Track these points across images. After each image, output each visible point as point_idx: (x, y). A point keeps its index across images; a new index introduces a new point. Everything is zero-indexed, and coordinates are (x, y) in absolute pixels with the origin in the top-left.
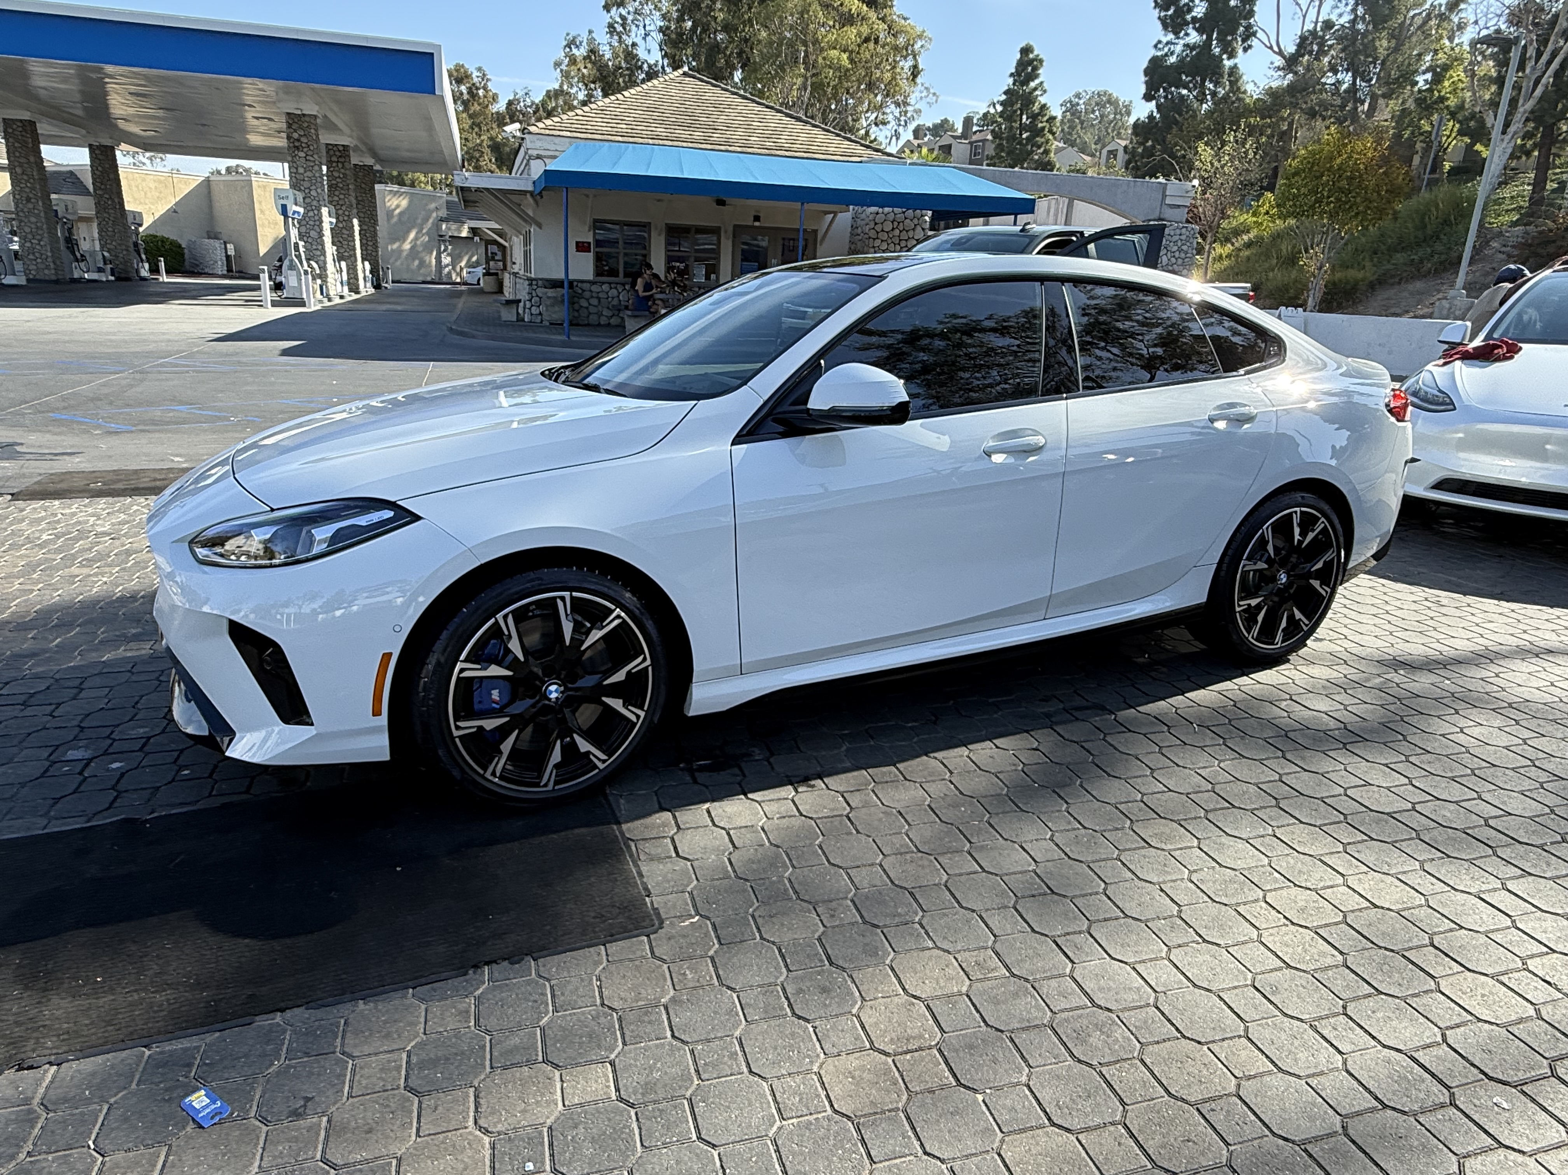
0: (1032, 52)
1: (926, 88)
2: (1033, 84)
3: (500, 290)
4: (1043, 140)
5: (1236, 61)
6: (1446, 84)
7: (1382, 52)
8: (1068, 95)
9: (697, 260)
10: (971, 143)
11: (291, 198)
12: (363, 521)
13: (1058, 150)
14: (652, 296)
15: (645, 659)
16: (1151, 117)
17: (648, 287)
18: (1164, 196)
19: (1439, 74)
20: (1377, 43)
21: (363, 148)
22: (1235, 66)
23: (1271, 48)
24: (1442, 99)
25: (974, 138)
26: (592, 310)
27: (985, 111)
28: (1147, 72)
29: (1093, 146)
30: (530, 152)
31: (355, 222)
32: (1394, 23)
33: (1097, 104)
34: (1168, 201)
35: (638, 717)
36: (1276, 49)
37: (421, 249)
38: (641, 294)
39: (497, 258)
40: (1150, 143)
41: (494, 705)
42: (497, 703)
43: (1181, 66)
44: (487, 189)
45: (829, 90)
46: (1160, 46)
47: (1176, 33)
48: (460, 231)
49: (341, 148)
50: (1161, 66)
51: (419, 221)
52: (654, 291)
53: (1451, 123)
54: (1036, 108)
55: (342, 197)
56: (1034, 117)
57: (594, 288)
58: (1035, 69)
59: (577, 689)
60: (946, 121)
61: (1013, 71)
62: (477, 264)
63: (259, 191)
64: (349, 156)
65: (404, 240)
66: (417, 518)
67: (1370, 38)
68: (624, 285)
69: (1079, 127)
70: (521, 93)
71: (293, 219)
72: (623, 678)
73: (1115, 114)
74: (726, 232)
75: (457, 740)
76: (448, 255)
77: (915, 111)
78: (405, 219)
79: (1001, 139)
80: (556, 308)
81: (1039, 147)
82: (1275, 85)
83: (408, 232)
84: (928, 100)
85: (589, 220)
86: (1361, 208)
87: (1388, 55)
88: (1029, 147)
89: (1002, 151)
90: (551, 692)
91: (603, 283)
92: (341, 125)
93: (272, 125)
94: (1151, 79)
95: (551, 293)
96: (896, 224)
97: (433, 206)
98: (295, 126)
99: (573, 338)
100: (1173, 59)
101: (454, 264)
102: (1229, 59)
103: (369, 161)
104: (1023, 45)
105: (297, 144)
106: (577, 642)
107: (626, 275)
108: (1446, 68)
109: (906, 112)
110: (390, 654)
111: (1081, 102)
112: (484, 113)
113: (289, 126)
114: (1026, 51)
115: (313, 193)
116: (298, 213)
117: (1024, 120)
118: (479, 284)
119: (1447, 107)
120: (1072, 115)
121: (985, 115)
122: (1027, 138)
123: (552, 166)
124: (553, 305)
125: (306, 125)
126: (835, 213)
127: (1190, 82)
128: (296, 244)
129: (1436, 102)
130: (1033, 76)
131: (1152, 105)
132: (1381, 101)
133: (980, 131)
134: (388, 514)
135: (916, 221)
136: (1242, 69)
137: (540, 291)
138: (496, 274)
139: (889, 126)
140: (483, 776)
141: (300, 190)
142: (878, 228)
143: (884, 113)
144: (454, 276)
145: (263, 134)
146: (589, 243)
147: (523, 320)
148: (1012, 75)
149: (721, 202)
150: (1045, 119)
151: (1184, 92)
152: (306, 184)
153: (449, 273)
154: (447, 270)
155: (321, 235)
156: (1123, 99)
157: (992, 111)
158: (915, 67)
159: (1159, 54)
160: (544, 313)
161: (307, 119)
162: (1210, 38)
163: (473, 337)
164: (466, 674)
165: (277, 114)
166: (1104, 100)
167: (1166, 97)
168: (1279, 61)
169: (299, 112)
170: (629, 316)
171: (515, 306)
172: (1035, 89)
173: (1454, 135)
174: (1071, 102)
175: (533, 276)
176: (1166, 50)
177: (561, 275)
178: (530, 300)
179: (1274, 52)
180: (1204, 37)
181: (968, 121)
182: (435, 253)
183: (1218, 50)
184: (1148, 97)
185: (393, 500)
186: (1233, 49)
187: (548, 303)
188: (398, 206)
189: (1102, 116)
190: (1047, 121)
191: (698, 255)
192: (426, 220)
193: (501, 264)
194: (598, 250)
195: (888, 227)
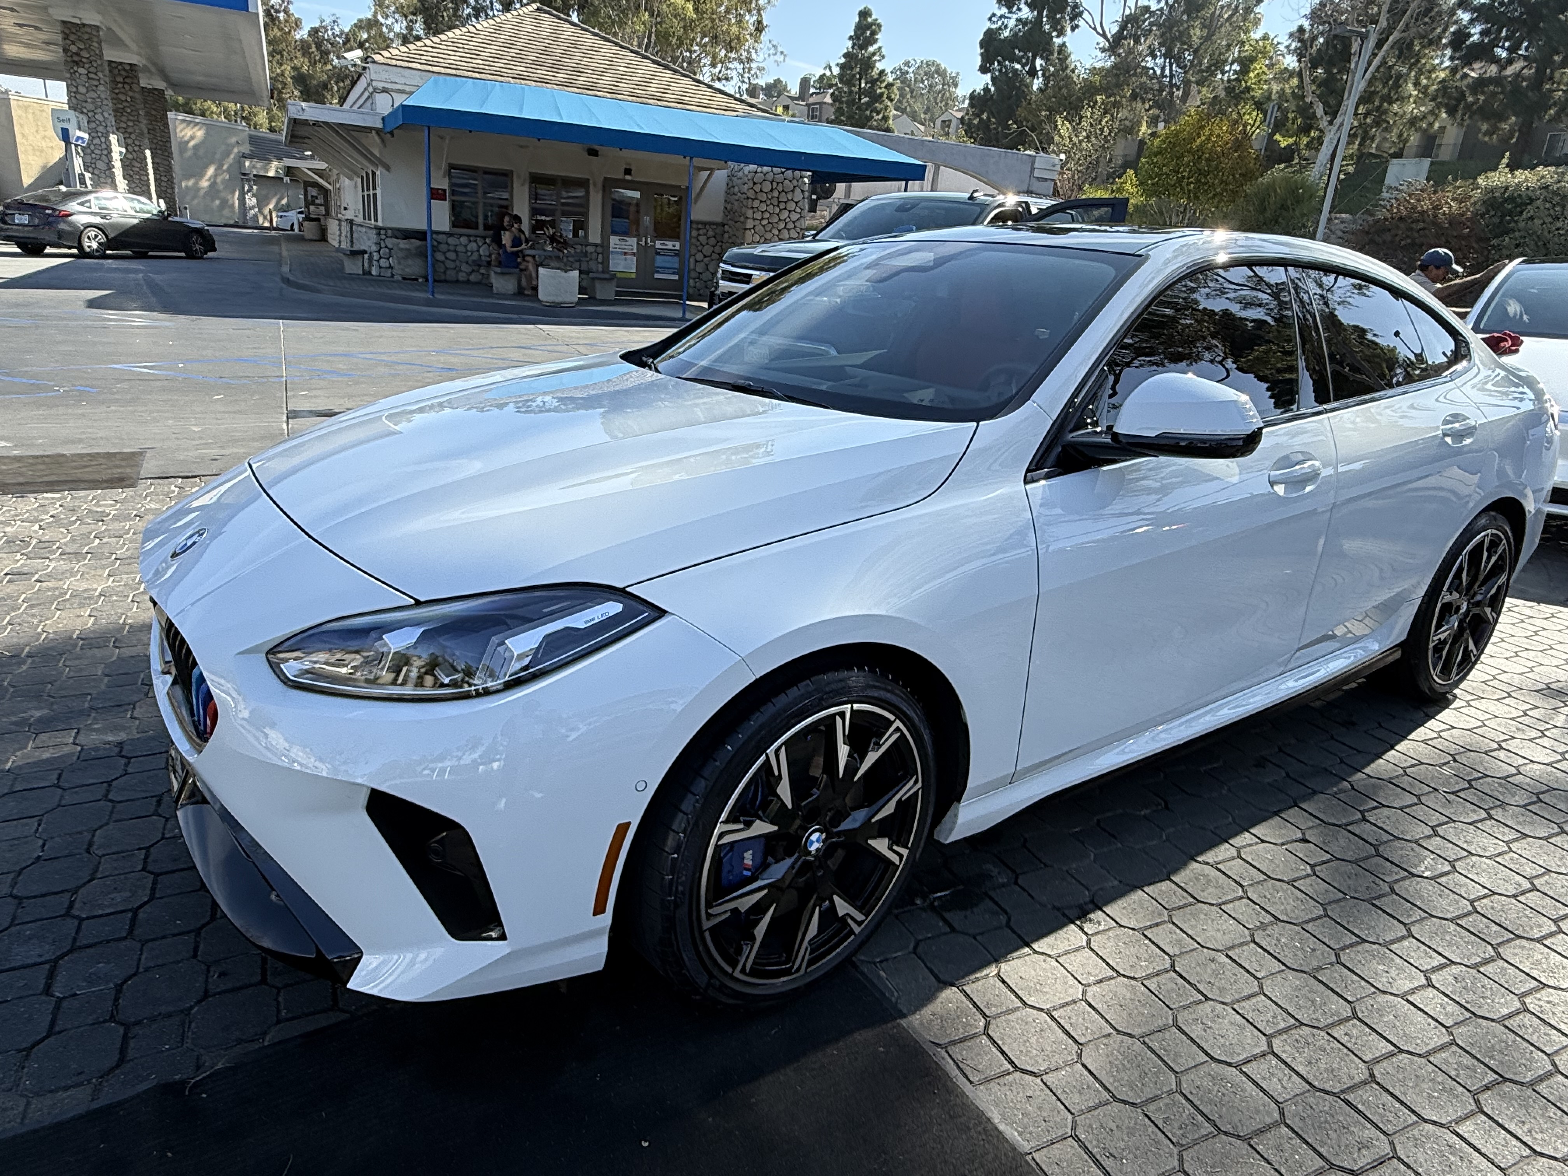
0: (870, 16)
1: (774, 46)
2: (871, 49)
3: (323, 237)
4: (882, 106)
5: (1065, 39)
6: (1252, 75)
7: (1196, 41)
8: (898, 63)
9: (564, 214)
10: (808, 105)
11: (74, 121)
12: (580, 620)
13: (896, 117)
14: (521, 251)
15: (916, 782)
16: (986, 89)
17: (516, 242)
18: (1033, 169)
19: (1246, 64)
20: (1192, 32)
21: (153, 69)
22: (1064, 44)
23: (1095, 29)
24: (1248, 89)
25: (812, 100)
26: (450, 264)
27: (822, 72)
28: (982, 44)
29: (923, 116)
30: (374, 84)
31: (148, 153)
32: (1206, 13)
33: (926, 74)
34: (1037, 173)
35: (901, 856)
36: (1099, 30)
37: (221, 187)
38: (509, 249)
39: (317, 202)
40: (984, 116)
41: (746, 873)
42: (749, 870)
43: (1014, 41)
44: (327, 124)
45: (674, 40)
46: (994, 19)
47: (1010, 8)
48: (267, 171)
49: (128, 67)
50: (995, 39)
51: (218, 156)
52: (523, 246)
53: (1255, 113)
54: (875, 73)
55: (131, 124)
56: (873, 82)
57: (451, 240)
58: (874, 33)
59: (838, 834)
60: (778, 82)
61: (852, 34)
62: (287, 208)
63: (20, 112)
64: (137, 77)
65: (201, 175)
66: (661, 613)
67: (1185, 25)
68: (484, 238)
69: (909, 96)
70: (328, 21)
71: (76, 146)
72: (892, 811)
73: (943, 85)
74: (595, 185)
75: (707, 934)
76: (254, 196)
77: (759, 68)
78: (201, 152)
79: (841, 102)
80: (410, 262)
81: (878, 113)
82: (1098, 65)
83: (206, 167)
84: (776, 58)
85: (444, 165)
86: (1218, 190)
87: (1201, 44)
88: (868, 113)
89: (843, 115)
90: (812, 843)
91: (461, 235)
92: (128, 41)
93: (43, 36)
94: (987, 51)
95: (403, 244)
96: (775, 184)
97: (233, 140)
98: (72, 37)
99: (438, 296)
100: (1006, 33)
101: (260, 206)
102: (1058, 36)
103: (160, 85)
104: (862, 8)
105: (76, 58)
106: (851, 769)
107: (487, 227)
108: (1252, 59)
109: (750, 69)
110: (629, 824)
111: (911, 70)
112: (286, 40)
113: (66, 37)
114: (864, 14)
115: (99, 117)
116: (82, 139)
117: (863, 85)
118: (292, 229)
119: (1253, 97)
120: (902, 82)
121: (822, 77)
122: (866, 103)
123: (410, 102)
124: (406, 258)
125: (86, 37)
126: (712, 170)
127: (1023, 57)
128: (82, 177)
129: (1243, 92)
130: (871, 41)
131: (987, 78)
132: (1194, 88)
133: (817, 94)
134: (613, 608)
135: (795, 182)
136: (1070, 47)
137: (390, 242)
138: (318, 220)
139: (733, 82)
140: (732, 977)
141: (82, 113)
142: (757, 188)
143: (727, 69)
144: (261, 220)
145: (27, 45)
146: (444, 190)
147: (370, 273)
148: (851, 38)
149: (593, 152)
150: (884, 85)
151: (1018, 66)
152: (90, 106)
153: (256, 215)
154: (252, 212)
155: (110, 167)
156: (951, 70)
157: (828, 73)
158: (760, 22)
159: (994, 27)
160: (396, 267)
161: (89, 30)
162: (1040, 15)
163: (318, 291)
164: (727, 839)
165: (47, 22)
166: (932, 71)
167: (1000, 71)
168: (1104, 43)
169: (78, 21)
170: (496, 273)
171: (360, 257)
172: (874, 54)
173: (1257, 124)
174: (900, 69)
175: (380, 223)
176: (1000, 23)
177: (423, 226)
178: (378, 252)
179: (1098, 33)
180: (1036, 13)
181: (805, 83)
182: (237, 193)
183: (1047, 27)
184: (983, 70)
185: (620, 585)
186: (1063, 28)
187: (400, 254)
188: (192, 138)
189: (931, 86)
190: (886, 87)
191: (566, 208)
192: (227, 154)
193: (322, 208)
194: (454, 198)
195: (767, 187)
